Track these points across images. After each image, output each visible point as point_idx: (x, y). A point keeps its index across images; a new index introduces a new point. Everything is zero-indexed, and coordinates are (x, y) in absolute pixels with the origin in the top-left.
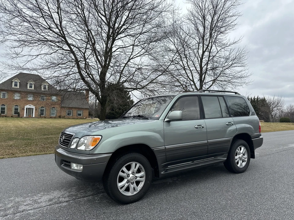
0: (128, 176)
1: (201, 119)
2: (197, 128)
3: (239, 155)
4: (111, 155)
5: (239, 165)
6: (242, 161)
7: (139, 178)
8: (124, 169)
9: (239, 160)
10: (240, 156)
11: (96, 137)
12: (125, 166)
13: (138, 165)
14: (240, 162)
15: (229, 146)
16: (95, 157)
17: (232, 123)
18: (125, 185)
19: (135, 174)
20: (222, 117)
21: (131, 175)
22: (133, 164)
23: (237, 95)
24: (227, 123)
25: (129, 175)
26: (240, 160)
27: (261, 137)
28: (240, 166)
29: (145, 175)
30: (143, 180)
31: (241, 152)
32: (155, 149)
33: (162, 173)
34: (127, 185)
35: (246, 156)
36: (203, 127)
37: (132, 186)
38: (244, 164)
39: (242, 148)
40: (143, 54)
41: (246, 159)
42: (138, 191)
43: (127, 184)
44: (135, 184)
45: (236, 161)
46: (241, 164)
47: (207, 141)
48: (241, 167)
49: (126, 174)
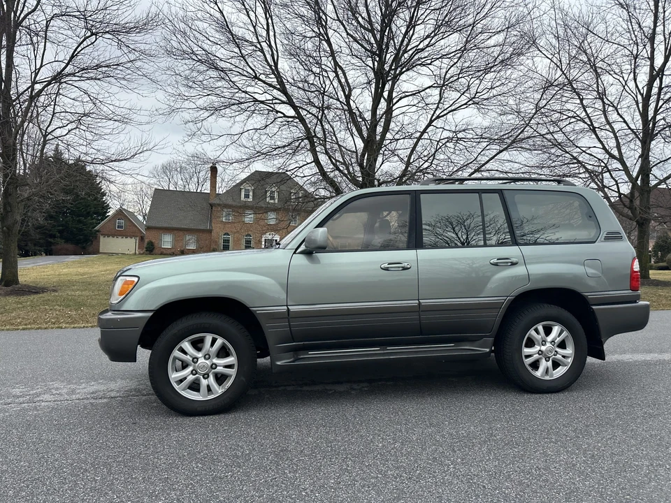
0: (195, 359)
1: (409, 248)
2: (386, 269)
3: (539, 345)
4: (150, 314)
5: (539, 373)
6: (550, 364)
7: (221, 368)
8: (186, 345)
9: (541, 358)
10: (543, 348)
11: (129, 279)
12: (187, 339)
13: (220, 341)
14: (544, 364)
15: (498, 319)
16: (119, 316)
17: (514, 260)
18: (188, 378)
19: (213, 358)
20: (485, 245)
21: (202, 360)
22: (209, 338)
23: (562, 187)
24: (495, 261)
25: (197, 359)
26: (544, 360)
27: (641, 303)
28: (542, 376)
29: (236, 363)
30: (231, 373)
31: (550, 338)
32: (259, 310)
33: (279, 363)
34: (191, 378)
35: (569, 351)
36: (404, 269)
37: (204, 382)
38: (561, 371)
39: (556, 329)
40: (465, 104)
41: (570, 360)
42: (217, 392)
43: (191, 375)
44: (211, 378)
45: (528, 361)
46: (547, 371)
47: (417, 301)
48: (547, 378)
49: (190, 356)
